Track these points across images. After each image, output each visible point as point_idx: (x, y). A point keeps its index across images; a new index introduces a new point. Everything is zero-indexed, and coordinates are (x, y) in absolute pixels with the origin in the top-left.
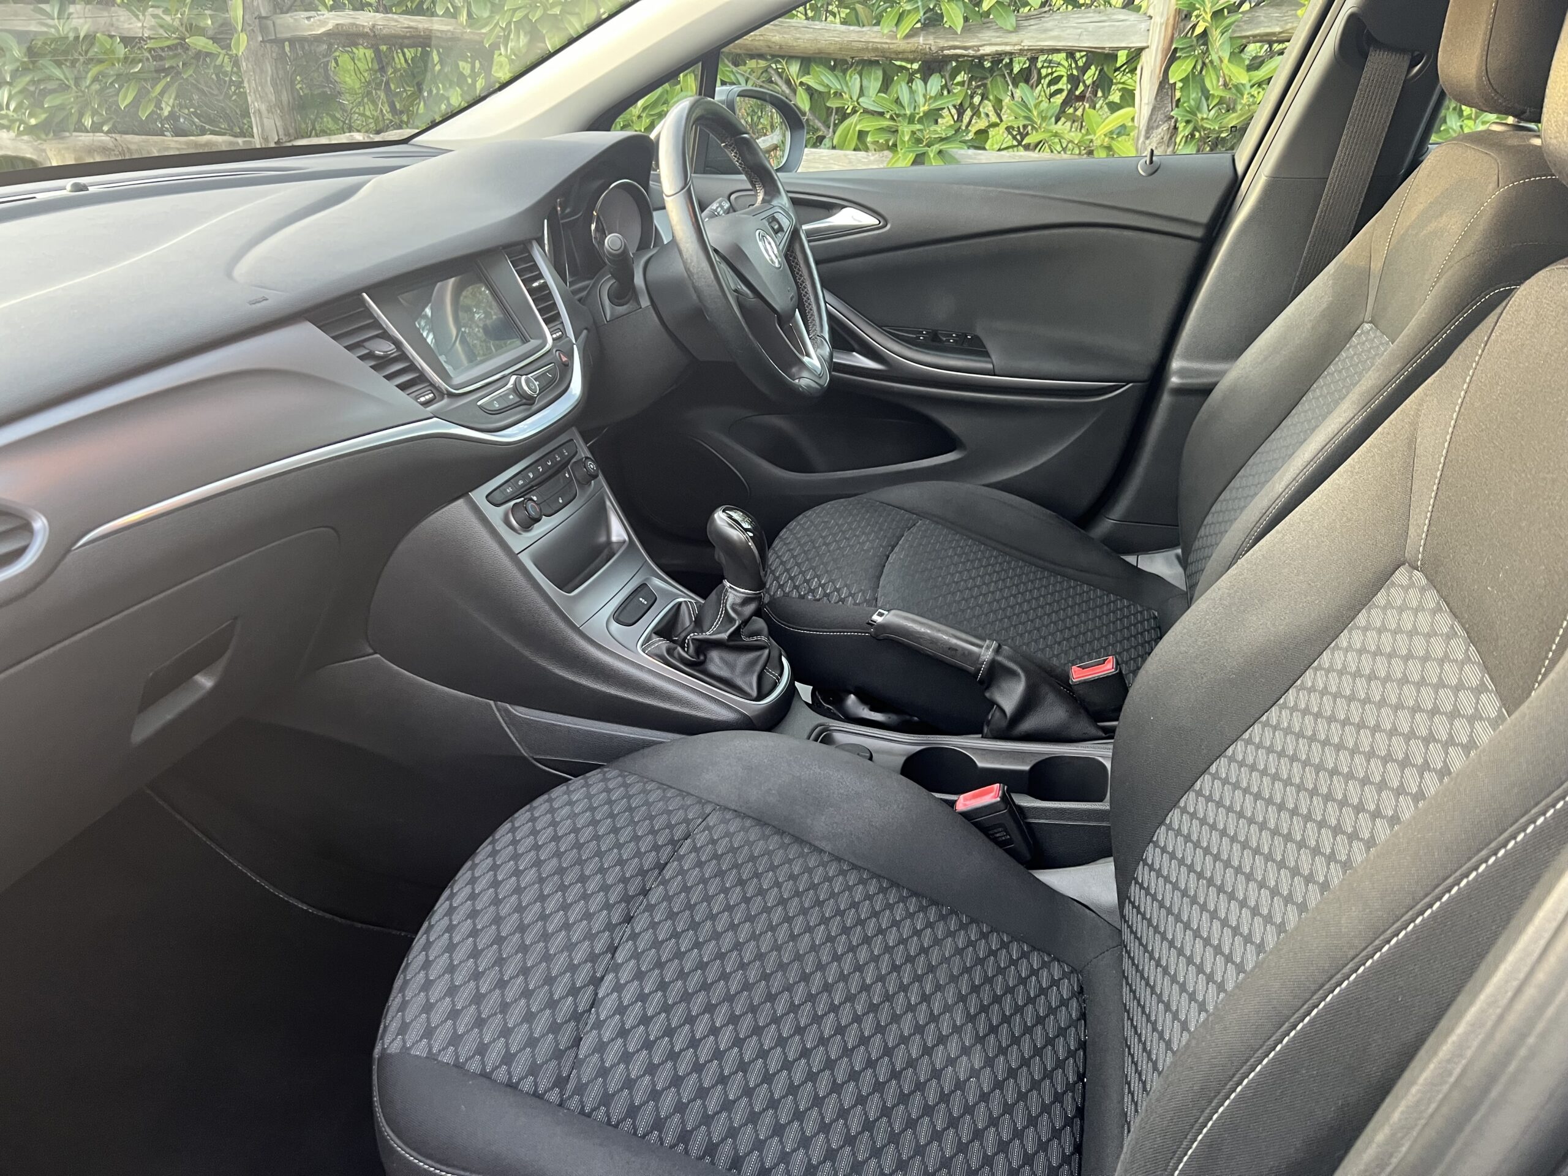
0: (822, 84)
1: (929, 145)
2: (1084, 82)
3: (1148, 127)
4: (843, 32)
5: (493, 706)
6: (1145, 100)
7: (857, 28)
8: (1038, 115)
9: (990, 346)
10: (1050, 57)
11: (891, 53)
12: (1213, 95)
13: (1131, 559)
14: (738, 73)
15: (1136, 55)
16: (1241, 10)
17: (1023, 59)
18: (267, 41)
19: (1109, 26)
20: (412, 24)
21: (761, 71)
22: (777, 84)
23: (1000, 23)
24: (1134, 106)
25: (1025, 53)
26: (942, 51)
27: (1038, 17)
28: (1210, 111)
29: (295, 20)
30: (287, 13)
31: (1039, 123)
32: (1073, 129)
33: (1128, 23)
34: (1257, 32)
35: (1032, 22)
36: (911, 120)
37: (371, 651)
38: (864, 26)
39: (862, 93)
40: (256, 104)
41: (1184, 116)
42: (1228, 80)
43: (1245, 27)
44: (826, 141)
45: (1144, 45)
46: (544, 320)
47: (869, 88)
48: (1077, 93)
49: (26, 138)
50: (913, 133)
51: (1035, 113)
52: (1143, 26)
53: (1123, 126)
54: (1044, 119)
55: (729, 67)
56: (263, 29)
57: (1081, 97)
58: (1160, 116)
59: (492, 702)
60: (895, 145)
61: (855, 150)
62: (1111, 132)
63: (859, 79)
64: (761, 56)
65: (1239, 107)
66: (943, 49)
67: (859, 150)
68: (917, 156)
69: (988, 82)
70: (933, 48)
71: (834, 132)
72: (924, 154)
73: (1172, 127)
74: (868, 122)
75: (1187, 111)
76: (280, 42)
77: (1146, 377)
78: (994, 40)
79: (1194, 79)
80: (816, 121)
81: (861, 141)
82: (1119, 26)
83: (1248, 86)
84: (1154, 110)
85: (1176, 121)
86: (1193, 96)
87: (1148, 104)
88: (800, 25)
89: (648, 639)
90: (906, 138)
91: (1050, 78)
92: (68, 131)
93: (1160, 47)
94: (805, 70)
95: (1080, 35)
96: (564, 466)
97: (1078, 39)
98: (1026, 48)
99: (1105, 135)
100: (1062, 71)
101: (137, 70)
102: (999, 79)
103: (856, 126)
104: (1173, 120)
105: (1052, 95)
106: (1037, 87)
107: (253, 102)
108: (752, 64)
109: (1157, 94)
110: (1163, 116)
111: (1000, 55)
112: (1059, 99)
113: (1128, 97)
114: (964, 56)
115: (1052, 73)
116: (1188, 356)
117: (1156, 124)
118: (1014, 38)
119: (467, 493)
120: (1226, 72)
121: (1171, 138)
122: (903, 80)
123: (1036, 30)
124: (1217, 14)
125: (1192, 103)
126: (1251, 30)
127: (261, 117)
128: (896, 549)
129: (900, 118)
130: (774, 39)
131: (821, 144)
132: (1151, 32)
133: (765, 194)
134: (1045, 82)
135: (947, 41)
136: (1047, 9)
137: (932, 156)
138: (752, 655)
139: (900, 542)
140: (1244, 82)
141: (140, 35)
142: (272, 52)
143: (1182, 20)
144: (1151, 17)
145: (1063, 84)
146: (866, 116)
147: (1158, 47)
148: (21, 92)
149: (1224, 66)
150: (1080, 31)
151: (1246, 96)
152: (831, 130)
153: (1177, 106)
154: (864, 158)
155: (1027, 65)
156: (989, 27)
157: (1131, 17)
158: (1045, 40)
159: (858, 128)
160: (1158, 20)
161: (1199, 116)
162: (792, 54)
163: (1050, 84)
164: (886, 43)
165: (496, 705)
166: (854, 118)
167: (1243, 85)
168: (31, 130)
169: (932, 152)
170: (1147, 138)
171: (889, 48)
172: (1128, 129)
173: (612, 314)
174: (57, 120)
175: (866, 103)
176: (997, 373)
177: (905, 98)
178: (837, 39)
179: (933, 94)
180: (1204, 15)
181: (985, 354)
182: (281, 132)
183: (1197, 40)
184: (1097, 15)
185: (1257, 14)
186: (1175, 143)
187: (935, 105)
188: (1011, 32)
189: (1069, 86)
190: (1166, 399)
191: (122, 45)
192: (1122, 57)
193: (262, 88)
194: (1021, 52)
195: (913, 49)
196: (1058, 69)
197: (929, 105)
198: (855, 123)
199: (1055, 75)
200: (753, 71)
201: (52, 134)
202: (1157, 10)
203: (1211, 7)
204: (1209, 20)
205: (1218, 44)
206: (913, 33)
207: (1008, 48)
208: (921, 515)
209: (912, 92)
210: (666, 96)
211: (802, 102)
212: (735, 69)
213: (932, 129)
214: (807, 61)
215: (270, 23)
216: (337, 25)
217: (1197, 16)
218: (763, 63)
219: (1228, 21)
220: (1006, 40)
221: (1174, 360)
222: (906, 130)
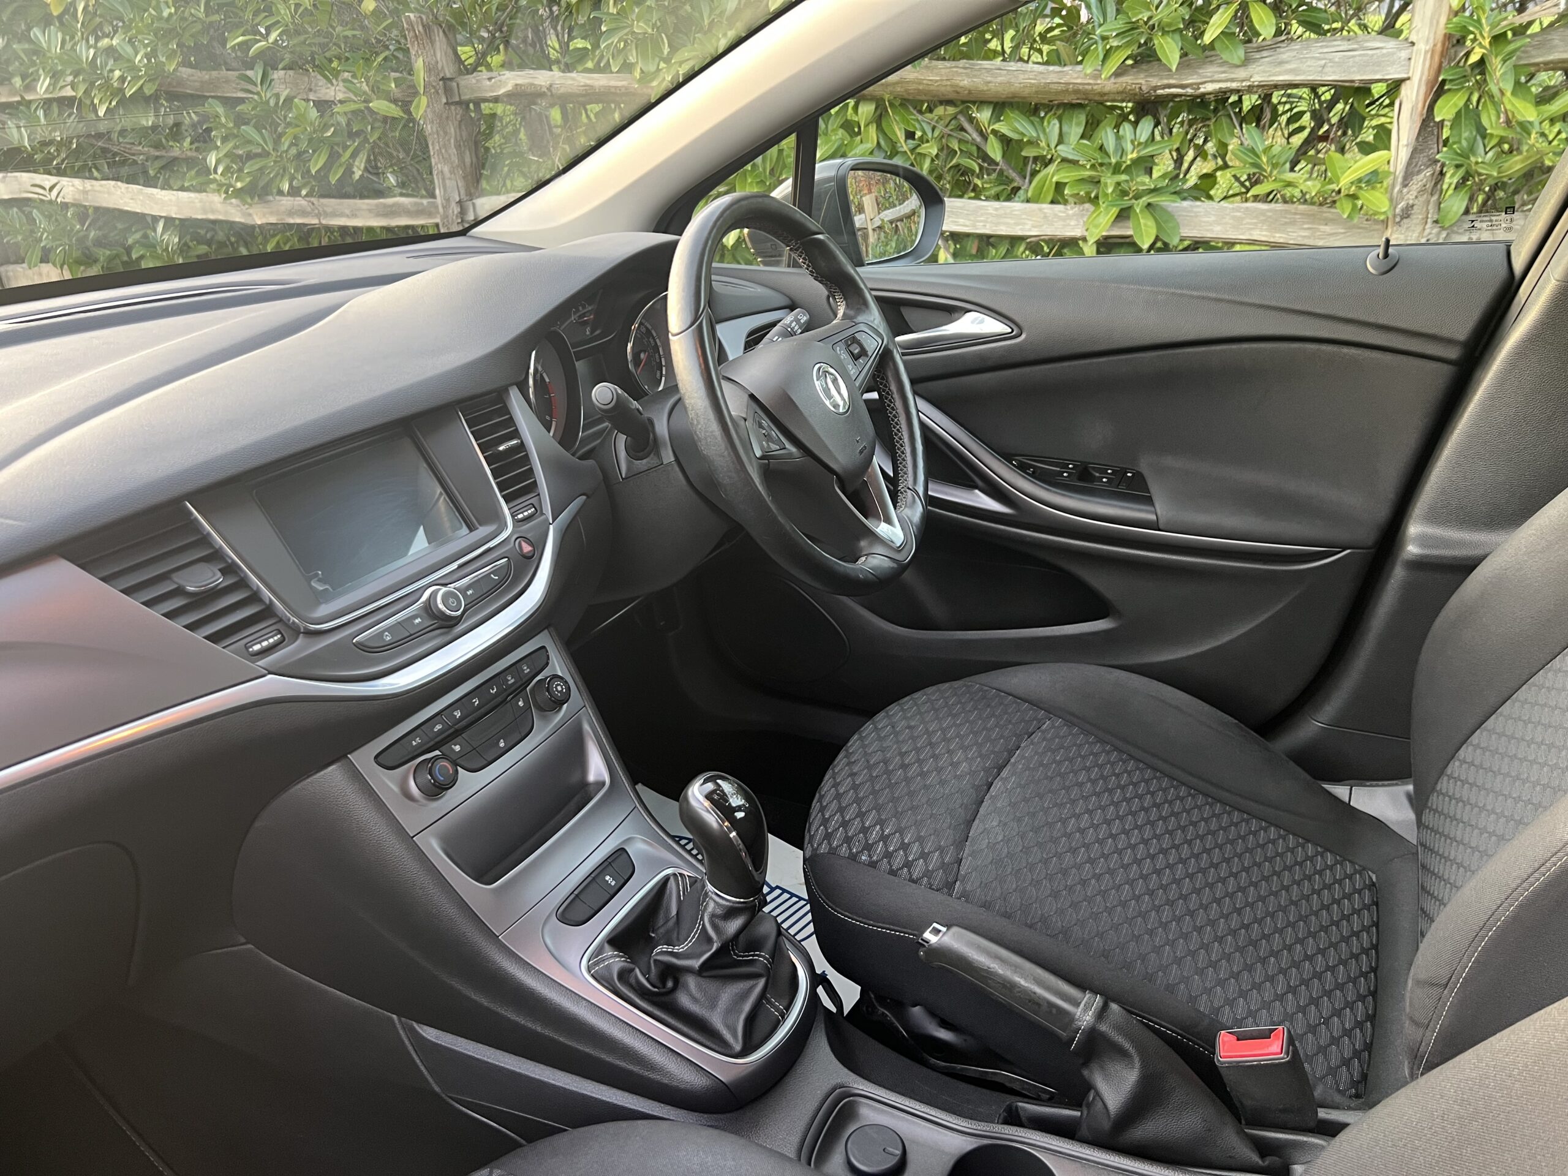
0: (1016, 131)
1: (1137, 197)
2: (1329, 120)
3: (1406, 172)
4: (1041, 73)
5: (397, 1021)
6: (1404, 141)
7: (1057, 68)
8: (1267, 162)
9: (1156, 490)
10: (1289, 91)
11: (1095, 94)
12: (1492, 135)
13: (1341, 791)
14: (924, 121)
15: (1395, 87)
16: (1529, 32)
17: (1255, 97)
18: (452, 103)
19: (1360, 55)
20: (588, 82)
21: (949, 119)
22: (966, 131)
23: (1225, 56)
24: (1389, 149)
25: (1255, 89)
26: (1155, 91)
27: (1272, 47)
28: (1486, 153)
29: (477, 80)
30: (472, 73)
31: (1269, 170)
32: (1315, 175)
33: (1384, 51)
34: (1551, 58)
35: (1265, 54)
36: (1117, 169)
37: (243, 940)
38: (1065, 65)
39: (1060, 141)
40: (439, 166)
41: (1452, 159)
42: (1510, 117)
43: (1534, 53)
44: (1021, 192)
45: (1405, 76)
46: (503, 497)
47: (1070, 134)
48: (1321, 132)
49: (233, 201)
50: (1118, 184)
51: (1265, 159)
52: (1404, 54)
53: (1375, 173)
54: (1275, 166)
55: (914, 115)
56: (447, 91)
57: (1325, 138)
58: (1422, 159)
59: (394, 1016)
60: (1097, 197)
61: (1052, 202)
62: (1360, 180)
63: (1058, 125)
64: (949, 102)
65: (1525, 148)
66: (1155, 88)
67: (1058, 203)
68: (1122, 210)
69: (1211, 123)
70: (1144, 88)
71: (1030, 182)
72: (1130, 208)
73: (1437, 172)
74: (1068, 172)
75: (1458, 154)
76: (464, 104)
77: (1370, 543)
78: (1216, 77)
79: (1468, 115)
80: (1011, 171)
81: (1058, 195)
82: (1373, 55)
83: (1537, 124)
84: (1415, 153)
85: (1443, 165)
86: (1465, 134)
87: (1407, 145)
88: (993, 67)
89: (599, 951)
90: (1110, 190)
91: (1288, 115)
92: (272, 195)
93: (1424, 78)
94: (996, 117)
95: (1324, 67)
96: (519, 689)
97: (1321, 72)
98: (1256, 83)
99: (1352, 183)
100: (1303, 106)
101: (329, 134)
102: (1224, 120)
103: (1052, 177)
104: (1439, 164)
105: (1291, 135)
106: (1270, 127)
107: (436, 164)
108: (940, 111)
109: (1419, 134)
110: (1426, 160)
111: (1225, 92)
112: (1298, 140)
113: (1383, 136)
114: (1180, 95)
115: (1291, 110)
116: (1434, 517)
117: (1417, 169)
118: (1242, 73)
119: (345, 756)
120: (1509, 107)
121: (1436, 184)
122: (1110, 125)
123: (1270, 63)
124: (1498, 39)
125: (1464, 143)
126: (1541, 56)
127: (443, 179)
128: (1005, 773)
129: (1103, 168)
130: (962, 84)
131: (1015, 195)
132: (1413, 61)
133: (847, 305)
134: (1284, 119)
135: (1161, 79)
136: (1283, 38)
137: (1138, 211)
138: (742, 986)
139: (1012, 760)
140: (1531, 119)
141: (333, 99)
142: (456, 114)
143: (1453, 46)
144: (1413, 44)
145: (1306, 120)
146: (1066, 165)
147: (1420, 80)
148: (226, 155)
149: (1505, 100)
150: (1324, 62)
151: (1533, 136)
152: (1027, 180)
153: (1445, 145)
154: (1060, 211)
155: (1259, 102)
156: (1211, 61)
157: (1389, 44)
158: (1280, 74)
159: (1055, 179)
160: (1422, 47)
161: (1473, 159)
162: (981, 99)
163: (1289, 121)
164: (1089, 84)
165: (400, 1021)
166: (1052, 168)
167: (1531, 123)
168: (238, 193)
169: (1139, 206)
170: (1405, 186)
171: (1092, 90)
172: (1380, 176)
173: (629, 469)
174: (261, 184)
175: (1064, 151)
176: (1161, 527)
177: (1110, 143)
178: (1033, 81)
179: (1143, 140)
180: (1481, 40)
181: (1149, 501)
182: (463, 192)
183: (1472, 69)
184: (1345, 43)
185: (1550, 37)
186: (1442, 190)
187: (1145, 152)
188: (1238, 66)
189: (1312, 125)
190: (1398, 575)
191: (315, 109)
192: (1378, 90)
193: (446, 151)
194: (1250, 90)
195: (1120, 89)
196: (1299, 104)
197: (1138, 152)
198: (1052, 174)
199: (1295, 111)
200: (940, 118)
201: (257, 198)
202: (1420, 36)
203: (1491, 30)
204: (1488, 46)
205: (1498, 74)
206: (1119, 73)
207: (1234, 85)
208: (1051, 711)
209: (1119, 138)
210: (844, 148)
211: (994, 151)
212: (920, 117)
213: (1139, 180)
214: (1001, 106)
215: (454, 84)
216: (516, 85)
217: (1474, 40)
218: (951, 110)
219: (1511, 47)
220: (1233, 76)
221: (1412, 521)
222: (1109, 182)
